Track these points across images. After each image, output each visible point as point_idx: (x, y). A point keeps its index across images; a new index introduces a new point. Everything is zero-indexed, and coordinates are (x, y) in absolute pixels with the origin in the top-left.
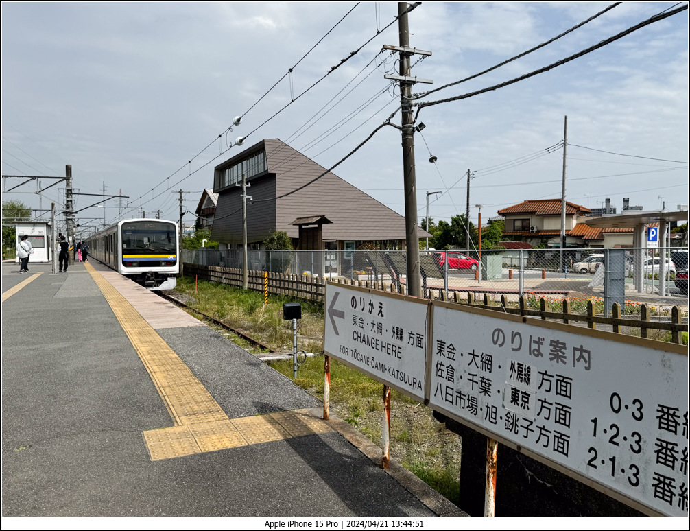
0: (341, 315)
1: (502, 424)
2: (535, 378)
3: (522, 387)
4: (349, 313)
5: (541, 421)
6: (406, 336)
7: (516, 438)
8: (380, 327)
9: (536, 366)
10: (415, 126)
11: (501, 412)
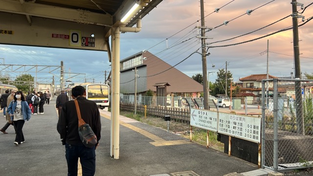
0: (196, 116)
1: (232, 133)
2: (237, 124)
3: (235, 126)
4: (198, 115)
5: (238, 131)
6: (213, 119)
7: (234, 135)
8: (206, 118)
9: (237, 122)
10: (207, 54)
11: (232, 131)
